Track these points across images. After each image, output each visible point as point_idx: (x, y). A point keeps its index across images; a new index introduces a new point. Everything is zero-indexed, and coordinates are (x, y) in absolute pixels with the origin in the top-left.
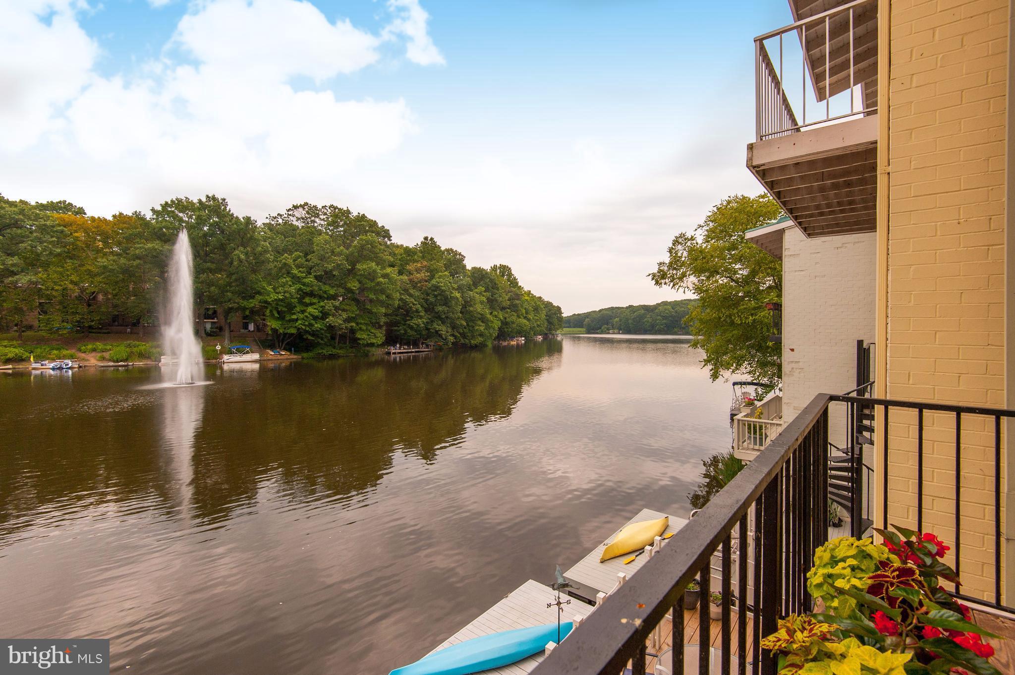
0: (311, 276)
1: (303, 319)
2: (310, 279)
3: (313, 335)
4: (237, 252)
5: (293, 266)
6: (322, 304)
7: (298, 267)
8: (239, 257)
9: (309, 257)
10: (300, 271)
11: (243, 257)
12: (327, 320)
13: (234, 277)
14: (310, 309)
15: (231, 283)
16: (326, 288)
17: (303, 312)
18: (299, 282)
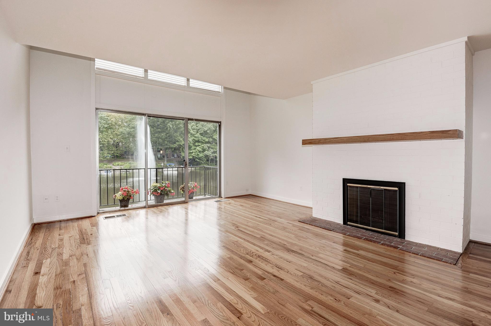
0: (198, 133)
1: (195, 152)
2: (198, 135)
3: (199, 159)
4: (169, 124)
5: (191, 129)
6: (203, 145)
7: (193, 129)
8: (170, 126)
9: (197, 125)
10: (194, 131)
11: (171, 126)
12: (205, 153)
13: (168, 135)
14: (198, 148)
15: (167, 137)
16: (205, 138)
17: (195, 149)
18: (194, 136)
